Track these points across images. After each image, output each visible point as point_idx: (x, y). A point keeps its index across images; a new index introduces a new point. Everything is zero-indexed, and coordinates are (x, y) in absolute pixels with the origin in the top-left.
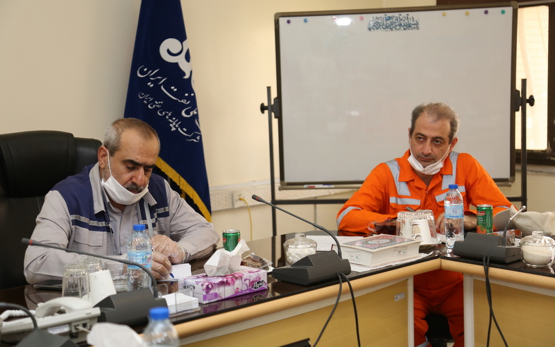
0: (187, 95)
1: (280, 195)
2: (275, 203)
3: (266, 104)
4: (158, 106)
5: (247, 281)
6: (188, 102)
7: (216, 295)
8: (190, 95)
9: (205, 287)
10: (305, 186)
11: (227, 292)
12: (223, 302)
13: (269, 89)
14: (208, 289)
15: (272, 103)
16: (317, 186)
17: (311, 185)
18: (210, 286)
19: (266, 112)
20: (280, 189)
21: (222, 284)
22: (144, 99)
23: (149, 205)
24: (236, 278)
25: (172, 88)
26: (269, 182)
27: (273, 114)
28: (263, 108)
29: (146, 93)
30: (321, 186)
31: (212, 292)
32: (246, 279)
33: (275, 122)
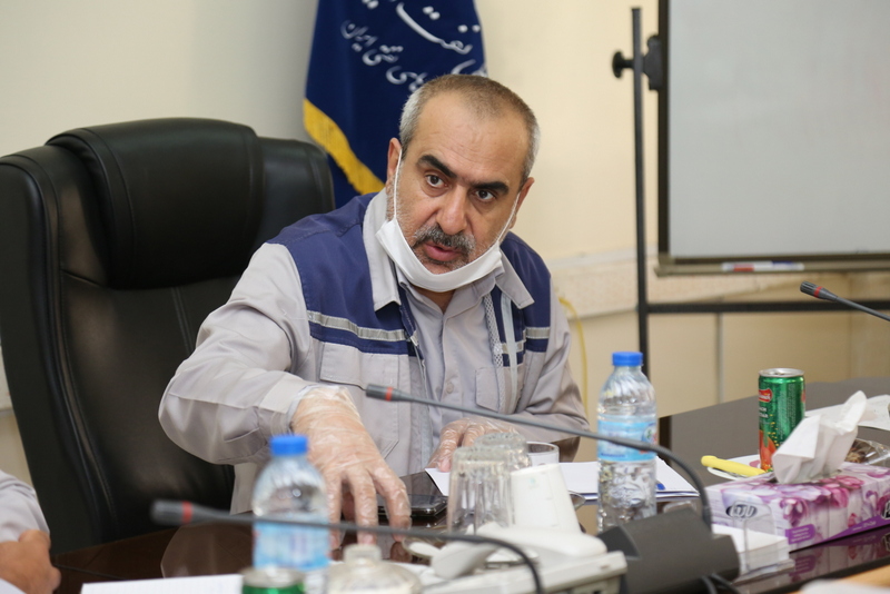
0: (463, 29)
1: (660, 291)
2: (645, 309)
3: (628, 54)
4: (390, 59)
5: (872, 497)
6: (468, 49)
7: (811, 530)
8: (470, 29)
9: (787, 510)
10: (726, 267)
11: (831, 523)
12: (825, 549)
13: (636, 13)
14: (795, 515)
15: (645, 49)
16: (757, 266)
17: (742, 263)
18: (800, 509)
19: (628, 74)
20: (660, 274)
21: (823, 502)
22: (353, 40)
23: (513, 305)
24: (850, 490)
25: (428, 10)
26: (632, 254)
27: (645, 80)
28: (619, 64)
29: (359, 25)
30: (768, 266)
31: (803, 522)
32: (869, 494)
33: (650, 99)
